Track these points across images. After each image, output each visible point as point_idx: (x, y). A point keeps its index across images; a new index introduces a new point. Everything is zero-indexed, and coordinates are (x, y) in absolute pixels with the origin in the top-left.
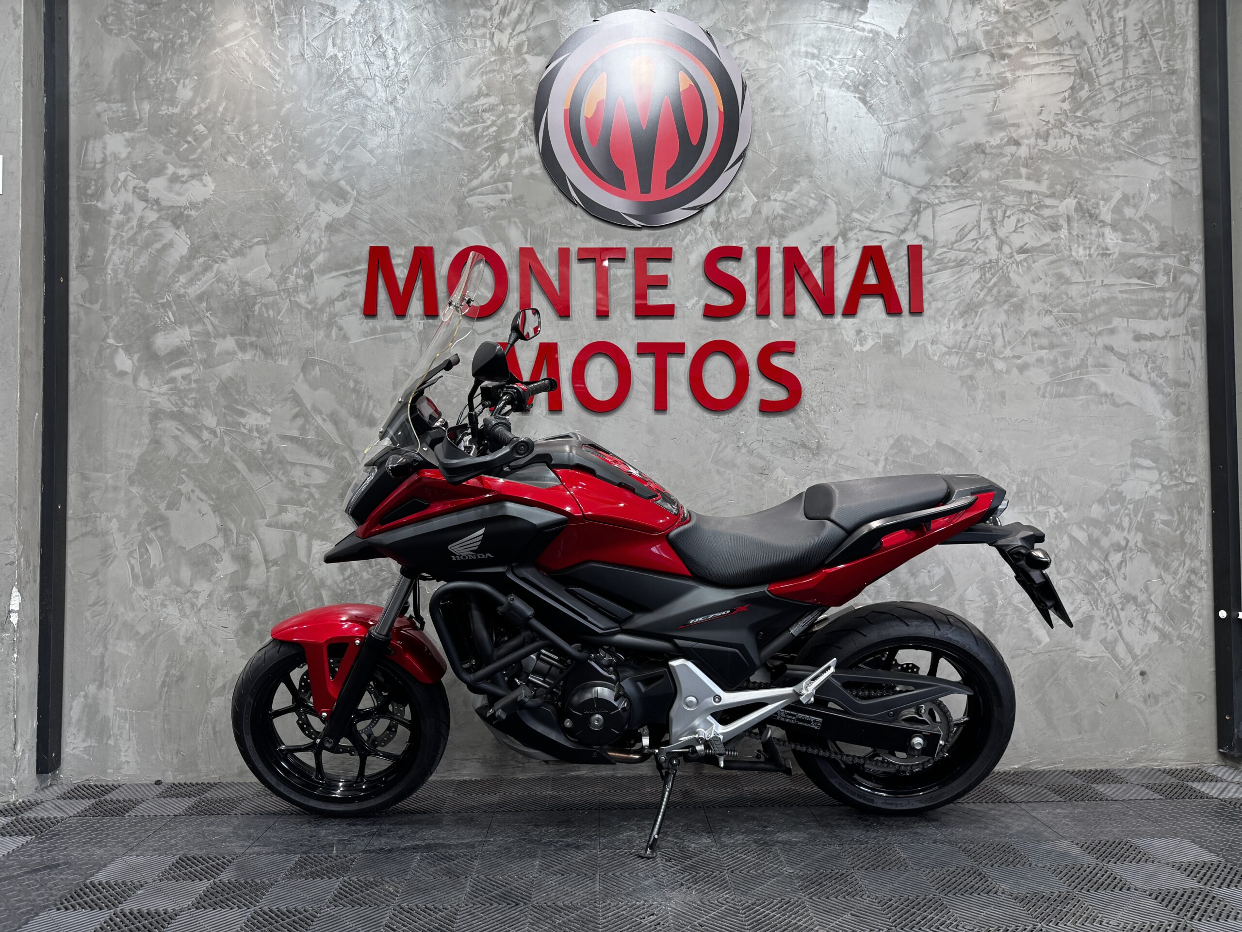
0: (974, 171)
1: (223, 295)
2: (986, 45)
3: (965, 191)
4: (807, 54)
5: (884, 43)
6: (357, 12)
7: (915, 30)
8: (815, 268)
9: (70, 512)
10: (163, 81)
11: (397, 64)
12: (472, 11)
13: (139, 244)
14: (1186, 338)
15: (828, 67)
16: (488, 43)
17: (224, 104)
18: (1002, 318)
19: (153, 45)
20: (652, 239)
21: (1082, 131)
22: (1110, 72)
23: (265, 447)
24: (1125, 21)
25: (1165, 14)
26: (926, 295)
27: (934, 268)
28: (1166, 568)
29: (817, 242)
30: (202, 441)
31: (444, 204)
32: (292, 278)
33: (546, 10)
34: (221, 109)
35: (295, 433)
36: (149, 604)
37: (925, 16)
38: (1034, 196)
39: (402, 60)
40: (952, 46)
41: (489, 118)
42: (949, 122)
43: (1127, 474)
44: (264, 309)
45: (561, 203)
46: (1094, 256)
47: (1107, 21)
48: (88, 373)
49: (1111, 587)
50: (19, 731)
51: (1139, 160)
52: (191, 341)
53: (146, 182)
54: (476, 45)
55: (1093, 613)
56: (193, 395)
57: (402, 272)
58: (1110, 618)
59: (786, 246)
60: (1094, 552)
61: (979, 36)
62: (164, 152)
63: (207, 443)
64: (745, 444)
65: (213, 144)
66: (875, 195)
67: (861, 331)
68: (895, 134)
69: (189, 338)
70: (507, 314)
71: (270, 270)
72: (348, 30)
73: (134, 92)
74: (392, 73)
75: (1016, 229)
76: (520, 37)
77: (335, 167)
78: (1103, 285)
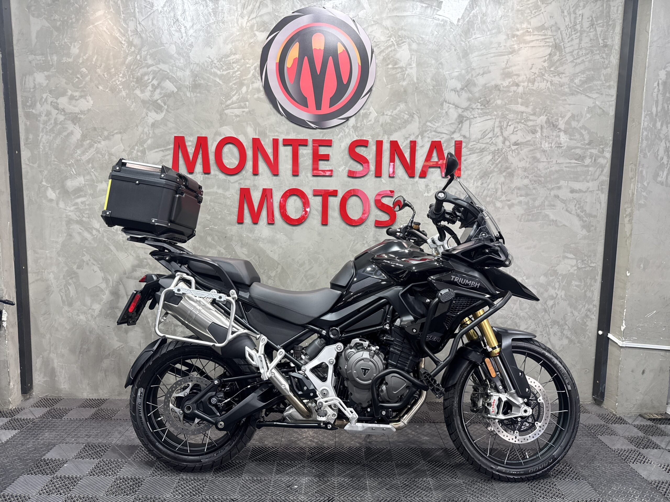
0: (493, 100)
1: (100, 160)
2: (505, 29)
3: (488, 111)
5: (449, 27)
6: (165, 5)
7: (466, 20)
8: (406, 152)
9: (29, 269)
10: (63, 43)
11: (187, 35)
12: (226, 6)
13: (55, 132)
14: (597, 192)
16: (236, 25)
17: (96, 57)
18: (502, 179)
19: (57, 23)
20: (322, 135)
22: (572, 45)
23: (124, 239)
24: (582, 16)
25: (605, 12)
26: (463, 167)
27: (468, 153)
28: (575, 308)
29: (408, 138)
30: (93, 235)
31: (212, 113)
32: (135, 152)
33: (267, 6)
34: (94, 60)
36: (71, 314)
37: (473, 12)
38: (524, 114)
39: (189, 33)
40: (486, 30)
41: (236, 66)
42: (481, 72)
43: (560, 261)
45: (274, 114)
46: (554, 148)
47: (573, 16)
48: (34, 200)
49: (547, 317)
51: (583, 95)
53: (57, 99)
54: (229, 25)
55: (537, 329)
56: (87, 212)
57: (191, 149)
58: (545, 332)
59: (392, 140)
61: (502, 23)
62: (66, 83)
63: (95, 236)
64: (367, 242)
65: (90, 79)
66: (439, 113)
67: (428, 186)
68: (452, 79)
69: (84, 183)
70: (246, 172)
71: (123, 148)
72: (160, 16)
73: (48, 50)
74: (184, 41)
75: (513, 132)
76: (252, 21)
77: (155, 93)
78: (557, 163)
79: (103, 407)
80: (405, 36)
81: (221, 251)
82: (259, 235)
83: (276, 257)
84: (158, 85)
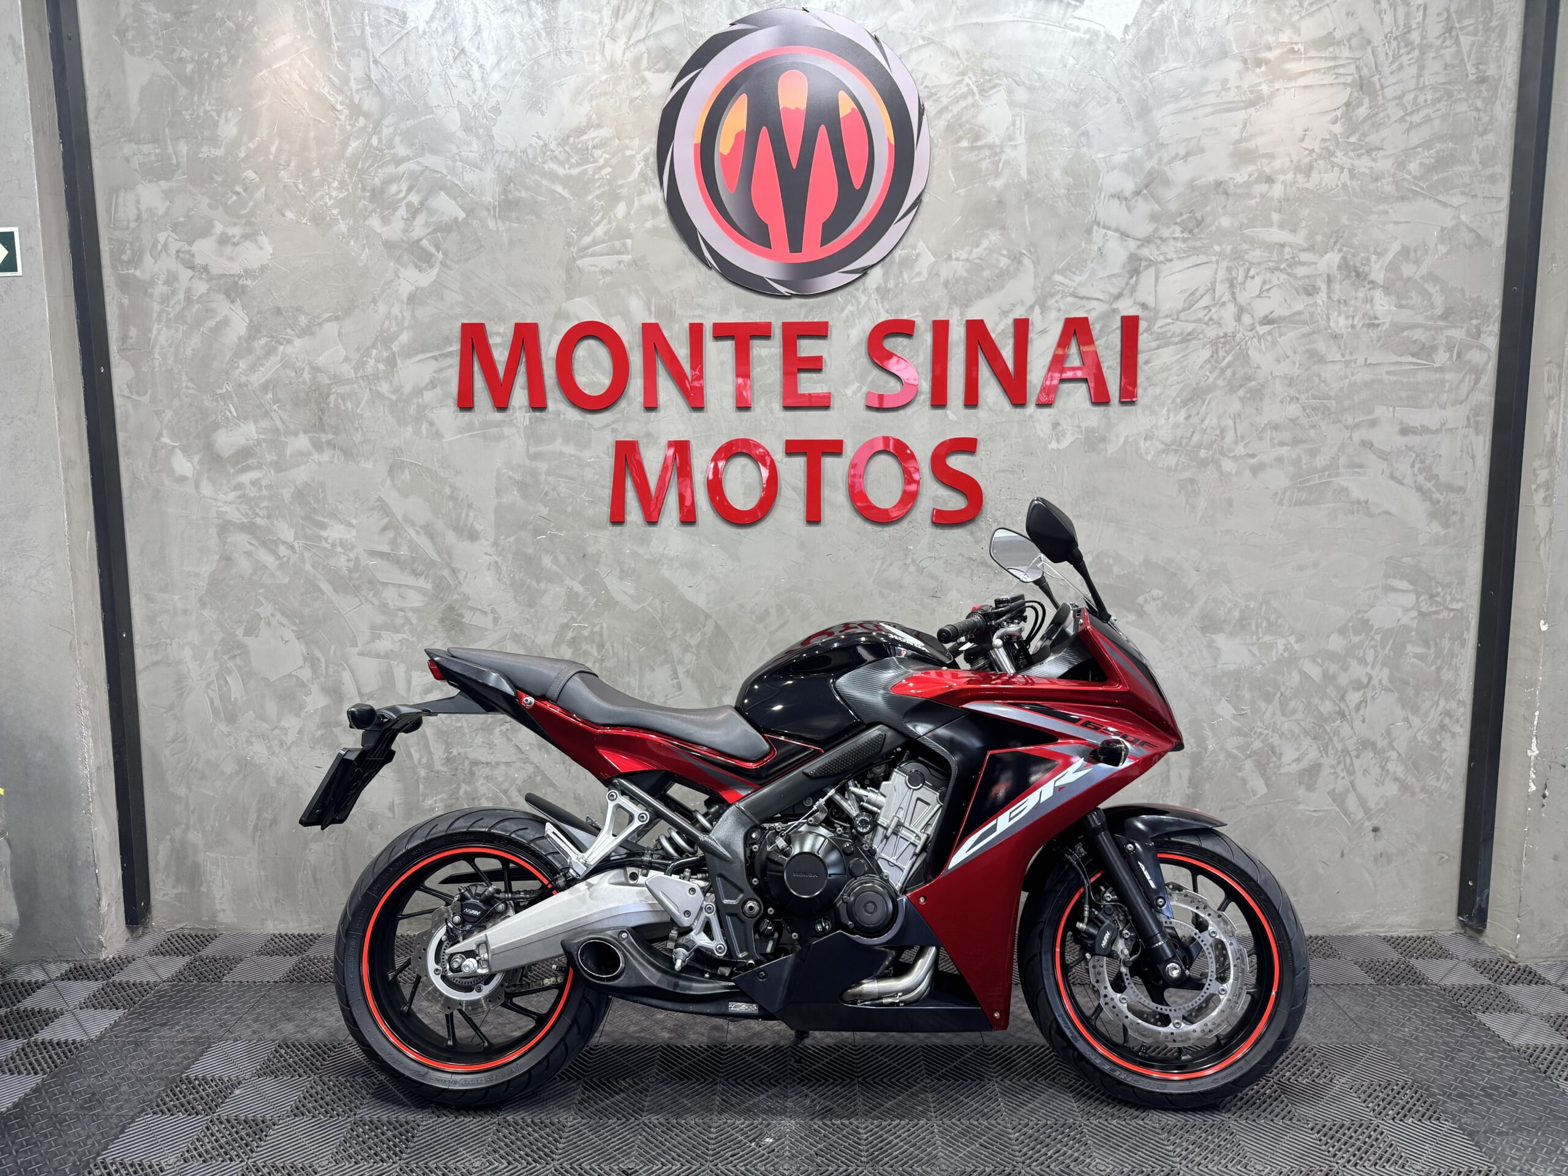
0: (1211, 217)
1: (291, 383)
2: (1238, 47)
3: (1199, 244)
5: (1104, 47)
6: (432, 18)
7: (1145, 28)
8: (1005, 346)
9: (137, 639)
10: (201, 114)
11: (485, 86)
12: (578, 14)
13: (189, 320)
14: (1466, 431)
16: (598, 57)
17: (276, 143)
18: (1236, 406)
19: (185, 68)
20: (804, 311)
22: (1400, 81)
23: (351, 565)
24: (1425, 10)
26: (1141, 379)
27: (1154, 344)
28: (1415, 709)
29: (1008, 312)
30: (280, 558)
31: (549, 268)
32: (372, 362)
33: (671, 10)
34: (273, 150)
35: (385, 548)
36: (233, 741)
37: (1160, 8)
38: (1287, 250)
39: (491, 81)
40: (1193, 50)
41: (602, 156)
42: (1182, 152)
43: (1376, 598)
44: (340, 401)
45: (693, 265)
46: (1358, 328)
47: (1401, 10)
49: (1346, 730)
51: (1428, 200)
52: (258, 440)
53: (190, 244)
54: (582, 59)
55: (1322, 761)
56: (265, 504)
57: (501, 353)
58: (1342, 766)
59: (970, 318)
60: (1328, 691)
61: (1229, 33)
62: (210, 206)
63: (285, 559)
64: (913, 561)
65: (266, 194)
66: (1083, 252)
67: (1058, 424)
68: (1113, 169)
69: (256, 436)
70: (629, 404)
71: (344, 353)
72: (423, 42)
73: (167, 130)
74: (479, 99)
75: (1261, 292)
76: (638, 47)
77: (415, 223)
78: (1367, 364)
79: (311, 953)
80: (999, 71)
81: (576, 589)
82: (661, 550)
83: (701, 602)
84: (422, 203)
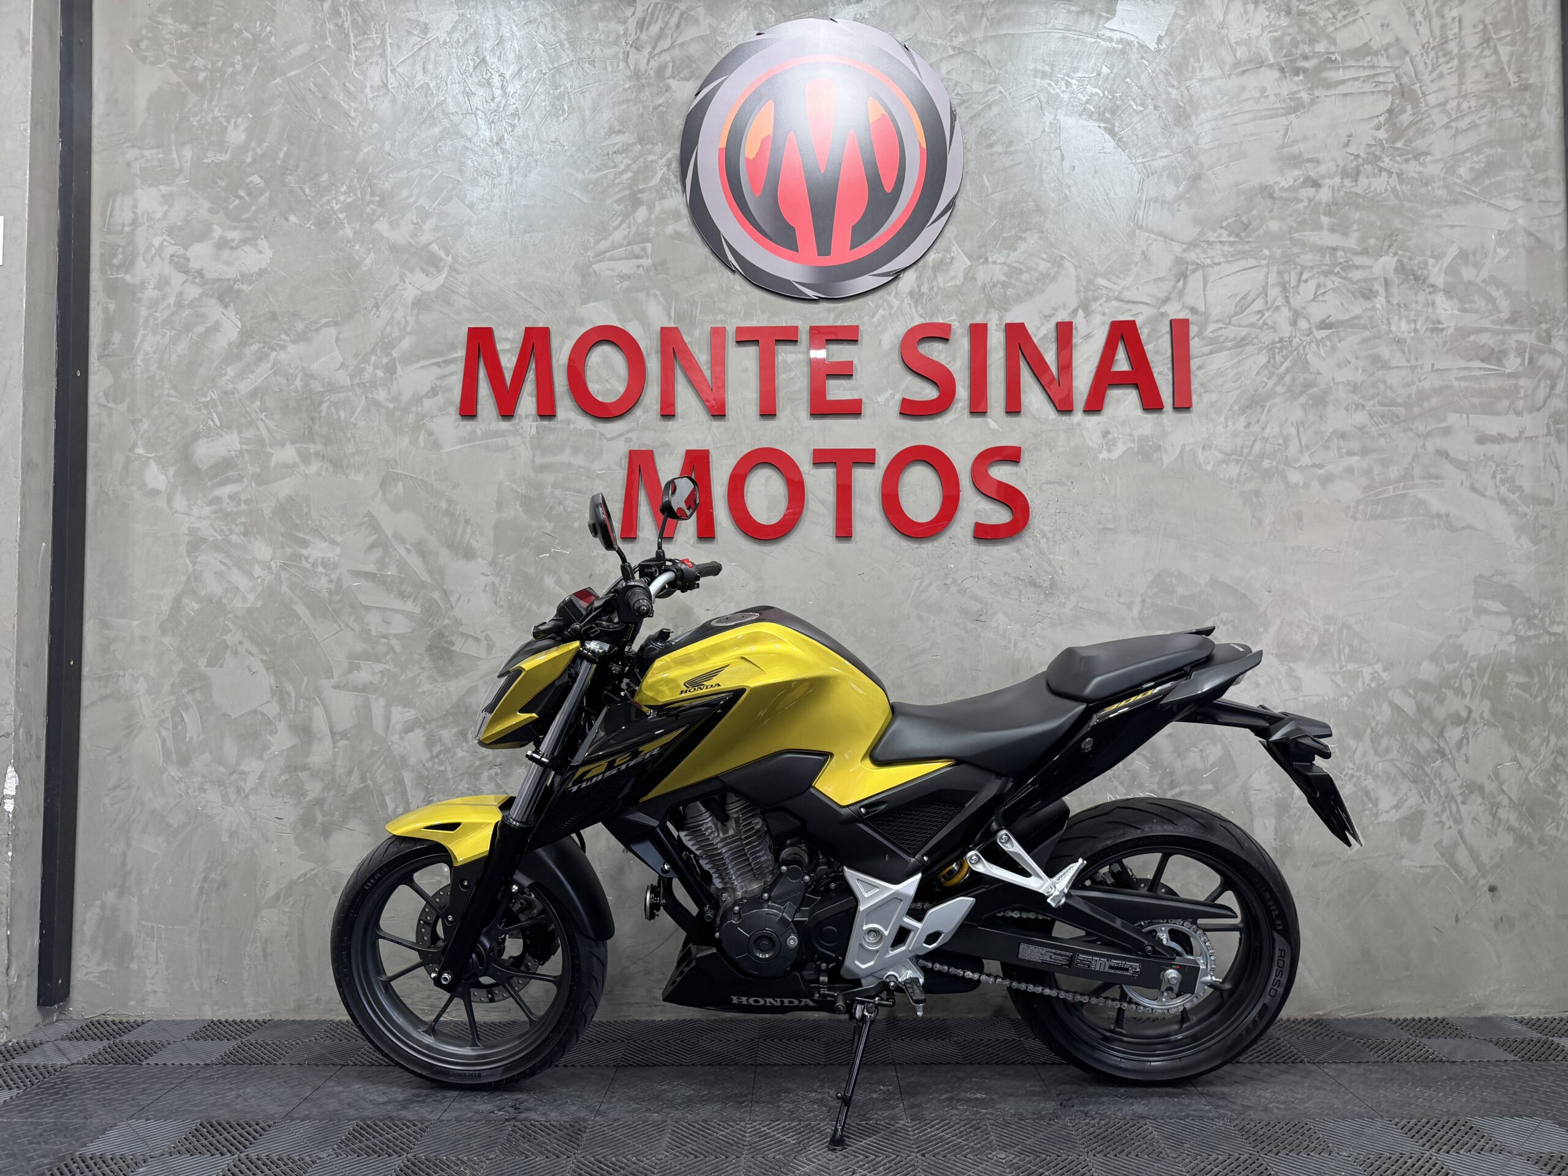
0: (1258, 221)
1: (281, 391)
2: (1274, 56)
3: (1247, 247)
4: (1036, 71)
5: (1138, 56)
6: (454, 29)
7: (1178, 39)
8: (1048, 350)
9: (86, 669)
10: (210, 120)
11: (505, 94)
12: (601, 26)
13: (177, 327)
14: (1548, 439)
15: (1064, 88)
16: (622, 65)
17: (285, 149)
18: (1298, 414)
19: (197, 76)
20: (832, 315)
21: (1404, 167)
22: (1442, 89)
23: (332, 586)
24: (1460, 21)
25: (1514, 11)
26: (1195, 385)
27: (1206, 349)
28: (1524, 747)
29: (1050, 316)
30: (253, 579)
31: (563, 273)
32: (370, 369)
33: (696, 21)
34: (281, 155)
35: (371, 568)
36: (183, 788)
37: (1192, 20)
38: (1340, 253)
39: (511, 90)
40: (1229, 59)
41: (622, 161)
42: (1224, 158)
43: (1468, 621)
44: (333, 409)
45: (715, 268)
46: (1422, 332)
48: (111, 492)
49: (1448, 772)
50: (14, 950)
51: (1482, 204)
52: (241, 452)
53: (186, 248)
54: (605, 69)
55: (1425, 807)
56: (243, 520)
57: (510, 359)
58: (1447, 814)
59: (1009, 321)
60: (1425, 726)
61: (1265, 45)
62: (211, 211)
63: (259, 580)
65: (270, 199)
66: (1126, 255)
67: (1108, 433)
68: (1153, 174)
69: (238, 447)
70: (644, 412)
71: (341, 359)
72: (443, 52)
73: (173, 135)
74: (498, 106)
75: (1316, 297)
76: (663, 57)
77: (425, 227)
78: (1434, 370)
84: (433, 207)
